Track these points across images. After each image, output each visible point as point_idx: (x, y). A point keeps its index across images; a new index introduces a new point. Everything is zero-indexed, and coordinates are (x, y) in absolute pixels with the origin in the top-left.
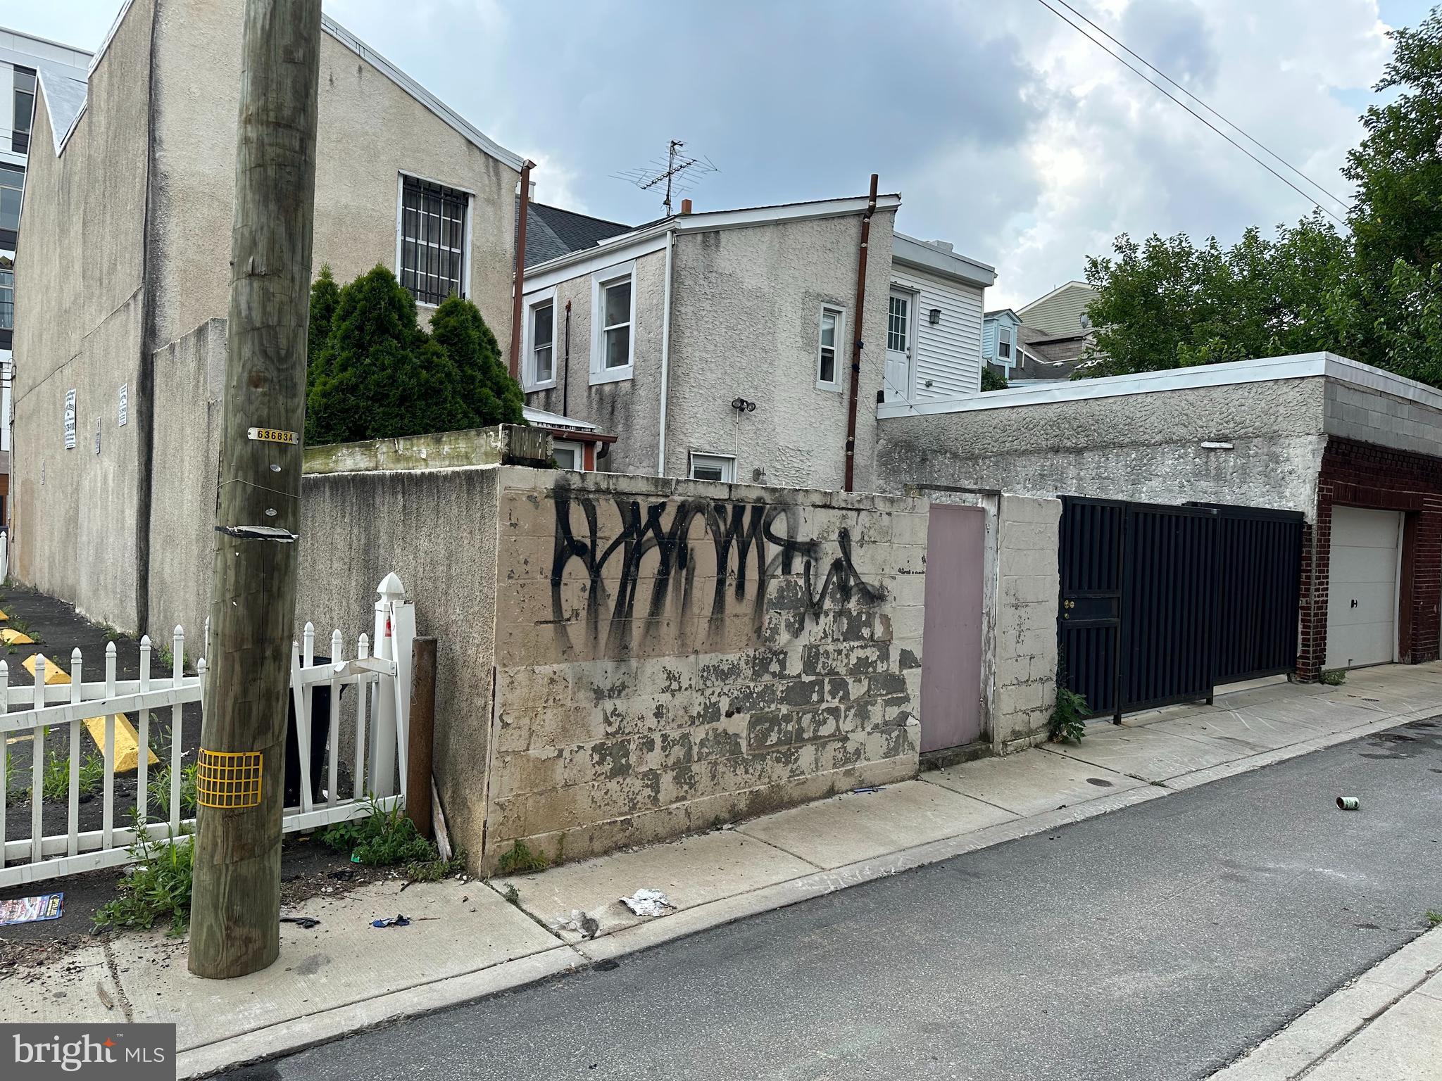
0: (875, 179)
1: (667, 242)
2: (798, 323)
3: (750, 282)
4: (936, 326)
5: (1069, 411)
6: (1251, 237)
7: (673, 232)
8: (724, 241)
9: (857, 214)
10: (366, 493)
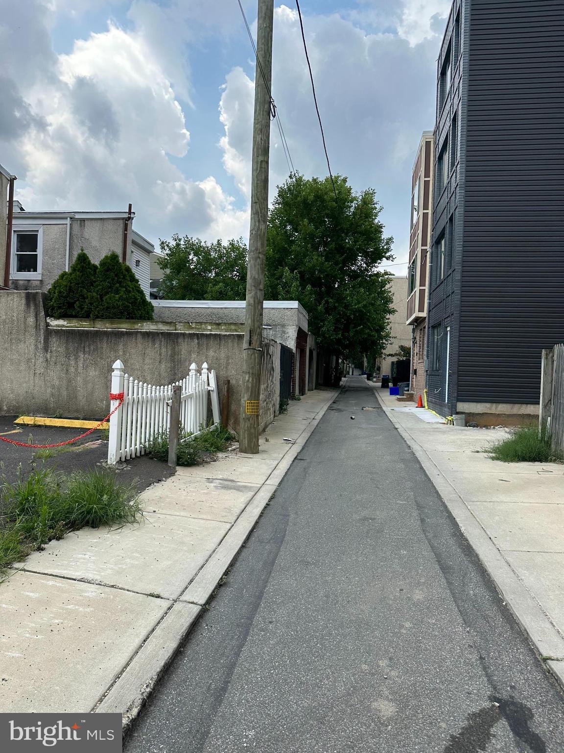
0: (130, 206)
1: (68, 221)
4: (138, 267)
5: (215, 311)
6: (219, 243)
7: (71, 218)
8: (86, 224)
9: (123, 219)
10: (172, 338)
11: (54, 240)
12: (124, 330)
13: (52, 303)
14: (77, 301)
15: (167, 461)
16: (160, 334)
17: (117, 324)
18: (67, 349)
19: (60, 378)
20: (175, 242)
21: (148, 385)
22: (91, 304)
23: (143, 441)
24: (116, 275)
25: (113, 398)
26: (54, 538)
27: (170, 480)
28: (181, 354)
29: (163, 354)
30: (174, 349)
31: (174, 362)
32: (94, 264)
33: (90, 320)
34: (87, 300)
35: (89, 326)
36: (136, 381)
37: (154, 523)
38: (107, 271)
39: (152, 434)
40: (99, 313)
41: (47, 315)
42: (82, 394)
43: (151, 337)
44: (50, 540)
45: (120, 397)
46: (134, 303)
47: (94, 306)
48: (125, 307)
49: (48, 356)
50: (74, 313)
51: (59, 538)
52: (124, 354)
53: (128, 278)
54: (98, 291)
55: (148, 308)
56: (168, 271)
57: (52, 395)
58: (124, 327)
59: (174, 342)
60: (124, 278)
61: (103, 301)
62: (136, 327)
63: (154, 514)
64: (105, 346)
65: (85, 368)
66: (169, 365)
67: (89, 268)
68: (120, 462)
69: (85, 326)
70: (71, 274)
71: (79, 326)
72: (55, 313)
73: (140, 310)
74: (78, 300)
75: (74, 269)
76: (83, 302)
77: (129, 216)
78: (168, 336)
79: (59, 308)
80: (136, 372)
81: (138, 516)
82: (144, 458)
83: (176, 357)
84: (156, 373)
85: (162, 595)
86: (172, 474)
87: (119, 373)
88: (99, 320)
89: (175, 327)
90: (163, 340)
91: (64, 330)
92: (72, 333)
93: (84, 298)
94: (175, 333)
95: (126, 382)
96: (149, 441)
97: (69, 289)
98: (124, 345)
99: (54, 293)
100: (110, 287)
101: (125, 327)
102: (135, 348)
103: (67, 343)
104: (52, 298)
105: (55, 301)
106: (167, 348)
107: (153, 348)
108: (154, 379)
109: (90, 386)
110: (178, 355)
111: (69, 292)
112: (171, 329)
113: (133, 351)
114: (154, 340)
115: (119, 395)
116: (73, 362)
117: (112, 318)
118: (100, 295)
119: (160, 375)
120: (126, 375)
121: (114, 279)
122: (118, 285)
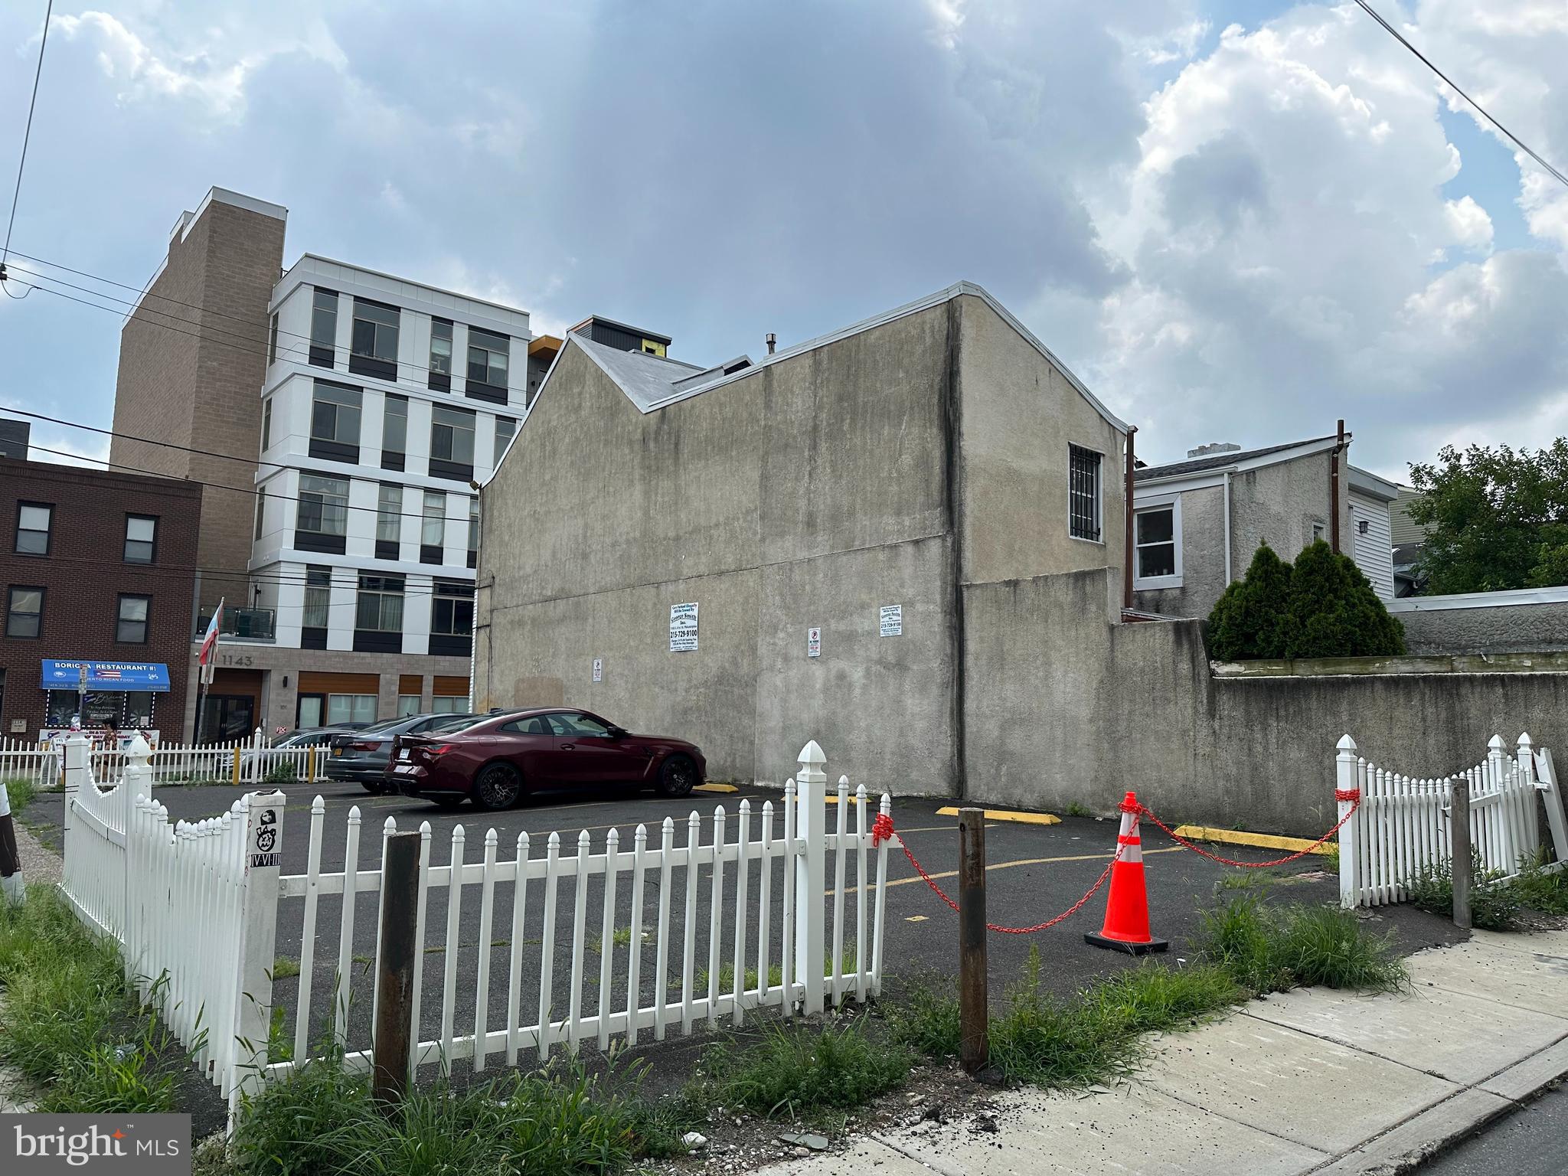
0: (1341, 424)
1: (1225, 480)
2: (1301, 538)
3: (1275, 508)
4: (1364, 535)
6: (1560, 445)
7: (1230, 474)
8: (1258, 478)
9: (1328, 451)
10: (1446, 687)
11: (1202, 515)
12: (1348, 676)
13: (1217, 637)
14: (1259, 630)
15: (1451, 917)
16: (1421, 681)
17: (1335, 665)
18: (1248, 712)
19: (1238, 763)
20: (1447, 464)
21: (1402, 776)
22: (1285, 634)
23: (1401, 876)
24: (1327, 580)
25: (1341, 798)
26: (1276, 990)
27: (1458, 949)
28: (1469, 718)
29: (1429, 719)
30: (1451, 708)
31: (1454, 733)
32: (1284, 563)
33: (1285, 662)
34: (1277, 629)
35: (1284, 672)
36: (1379, 771)
37: (1432, 997)
38: (1310, 574)
39: (1417, 865)
40: (1299, 647)
41: (1211, 657)
42: (1278, 790)
43: (1402, 686)
44: (1271, 992)
45: (1354, 796)
46: (1363, 625)
47: (1290, 638)
48: (1347, 634)
49: (1216, 726)
50: (1255, 651)
51: (1283, 991)
52: (1352, 720)
53: (1349, 580)
54: (1296, 610)
55: (1391, 630)
56: (1434, 526)
57: (1227, 791)
58: (1347, 671)
59: (1451, 695)
60: (1341, 581)
61: (1306, 626)
62: (1371, 669)
63: (1431, 988)
64: (1314, 704)
65: (1282, 745)
66: (1443, 739)
67: (1277, 572)
68: (1362, 906)
69: (1277, 672)
70: (1246, 586)
71: (1266, 672)
72: (1223, 652)
73: (1374, 636)
74: (1262, 628)
75: (1251, 576)
76: (1269, 632)
77: (1340, 442)
78: (1438, 683)
79: (1230, 644)
80: (1377, 752)
81: (1403, 985)
82: (1405, 908)
83: (1458, 723)
84: (1418, 755)
85: (1446, 1076)
86: (1466, 939)
87: (1349, 756)
88: (1301, 661)
89: (1452, 665)
90: (1428, 692)
91: (1240, 680)
92: (1255, 686)
93: (1272, 625)
94: (1451, 677)
95: (1361, 771)
96: (1413, 877)
97: (1245, 612)
98: (1350, 703)
99: (1220, 620)
100: (1317, 602)
101: (1350, 671)
102: (1373, 708)
103: (1247, 703)
104: (1217, 628)
105: (1223, 634)
106: (1436, 707)
107: (1409, 706)
108: (1415, 766)
109: (1291, 776)
110: (1462, 719)
111: (1246, 618)
112: (1443, 670)
113: (1368, 713)
114: (1410, 692)
115: (1351, 793)
116: (1258, 736)
117: (1325, 656)
118: (1300, 617)
119: (1426, 759)
120: (1361, 759)
121: (1323, 586)
122: (1331, 596)
